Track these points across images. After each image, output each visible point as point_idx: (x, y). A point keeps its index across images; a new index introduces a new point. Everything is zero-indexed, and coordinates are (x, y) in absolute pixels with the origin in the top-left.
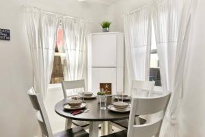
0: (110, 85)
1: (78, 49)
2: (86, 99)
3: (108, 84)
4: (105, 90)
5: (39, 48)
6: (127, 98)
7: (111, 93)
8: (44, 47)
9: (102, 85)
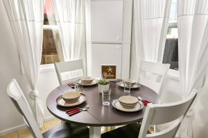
0: (114, 68)
1: (73, 20)
2: (85, 87)
3: (111, 67)
4: (108, 74)
5: (21, 20)
6: (135, 86)
7: (115, 78)
8: (28, 19)
9: (105, 69)
